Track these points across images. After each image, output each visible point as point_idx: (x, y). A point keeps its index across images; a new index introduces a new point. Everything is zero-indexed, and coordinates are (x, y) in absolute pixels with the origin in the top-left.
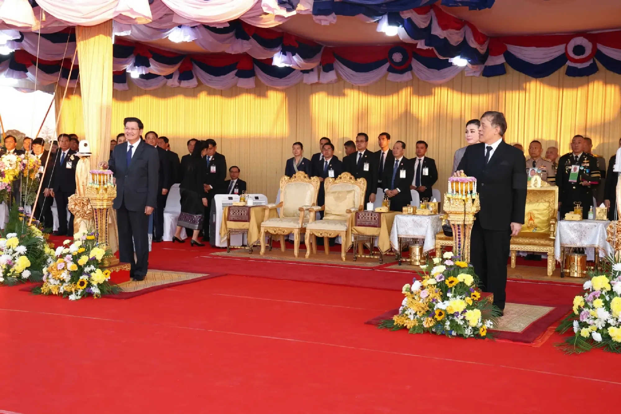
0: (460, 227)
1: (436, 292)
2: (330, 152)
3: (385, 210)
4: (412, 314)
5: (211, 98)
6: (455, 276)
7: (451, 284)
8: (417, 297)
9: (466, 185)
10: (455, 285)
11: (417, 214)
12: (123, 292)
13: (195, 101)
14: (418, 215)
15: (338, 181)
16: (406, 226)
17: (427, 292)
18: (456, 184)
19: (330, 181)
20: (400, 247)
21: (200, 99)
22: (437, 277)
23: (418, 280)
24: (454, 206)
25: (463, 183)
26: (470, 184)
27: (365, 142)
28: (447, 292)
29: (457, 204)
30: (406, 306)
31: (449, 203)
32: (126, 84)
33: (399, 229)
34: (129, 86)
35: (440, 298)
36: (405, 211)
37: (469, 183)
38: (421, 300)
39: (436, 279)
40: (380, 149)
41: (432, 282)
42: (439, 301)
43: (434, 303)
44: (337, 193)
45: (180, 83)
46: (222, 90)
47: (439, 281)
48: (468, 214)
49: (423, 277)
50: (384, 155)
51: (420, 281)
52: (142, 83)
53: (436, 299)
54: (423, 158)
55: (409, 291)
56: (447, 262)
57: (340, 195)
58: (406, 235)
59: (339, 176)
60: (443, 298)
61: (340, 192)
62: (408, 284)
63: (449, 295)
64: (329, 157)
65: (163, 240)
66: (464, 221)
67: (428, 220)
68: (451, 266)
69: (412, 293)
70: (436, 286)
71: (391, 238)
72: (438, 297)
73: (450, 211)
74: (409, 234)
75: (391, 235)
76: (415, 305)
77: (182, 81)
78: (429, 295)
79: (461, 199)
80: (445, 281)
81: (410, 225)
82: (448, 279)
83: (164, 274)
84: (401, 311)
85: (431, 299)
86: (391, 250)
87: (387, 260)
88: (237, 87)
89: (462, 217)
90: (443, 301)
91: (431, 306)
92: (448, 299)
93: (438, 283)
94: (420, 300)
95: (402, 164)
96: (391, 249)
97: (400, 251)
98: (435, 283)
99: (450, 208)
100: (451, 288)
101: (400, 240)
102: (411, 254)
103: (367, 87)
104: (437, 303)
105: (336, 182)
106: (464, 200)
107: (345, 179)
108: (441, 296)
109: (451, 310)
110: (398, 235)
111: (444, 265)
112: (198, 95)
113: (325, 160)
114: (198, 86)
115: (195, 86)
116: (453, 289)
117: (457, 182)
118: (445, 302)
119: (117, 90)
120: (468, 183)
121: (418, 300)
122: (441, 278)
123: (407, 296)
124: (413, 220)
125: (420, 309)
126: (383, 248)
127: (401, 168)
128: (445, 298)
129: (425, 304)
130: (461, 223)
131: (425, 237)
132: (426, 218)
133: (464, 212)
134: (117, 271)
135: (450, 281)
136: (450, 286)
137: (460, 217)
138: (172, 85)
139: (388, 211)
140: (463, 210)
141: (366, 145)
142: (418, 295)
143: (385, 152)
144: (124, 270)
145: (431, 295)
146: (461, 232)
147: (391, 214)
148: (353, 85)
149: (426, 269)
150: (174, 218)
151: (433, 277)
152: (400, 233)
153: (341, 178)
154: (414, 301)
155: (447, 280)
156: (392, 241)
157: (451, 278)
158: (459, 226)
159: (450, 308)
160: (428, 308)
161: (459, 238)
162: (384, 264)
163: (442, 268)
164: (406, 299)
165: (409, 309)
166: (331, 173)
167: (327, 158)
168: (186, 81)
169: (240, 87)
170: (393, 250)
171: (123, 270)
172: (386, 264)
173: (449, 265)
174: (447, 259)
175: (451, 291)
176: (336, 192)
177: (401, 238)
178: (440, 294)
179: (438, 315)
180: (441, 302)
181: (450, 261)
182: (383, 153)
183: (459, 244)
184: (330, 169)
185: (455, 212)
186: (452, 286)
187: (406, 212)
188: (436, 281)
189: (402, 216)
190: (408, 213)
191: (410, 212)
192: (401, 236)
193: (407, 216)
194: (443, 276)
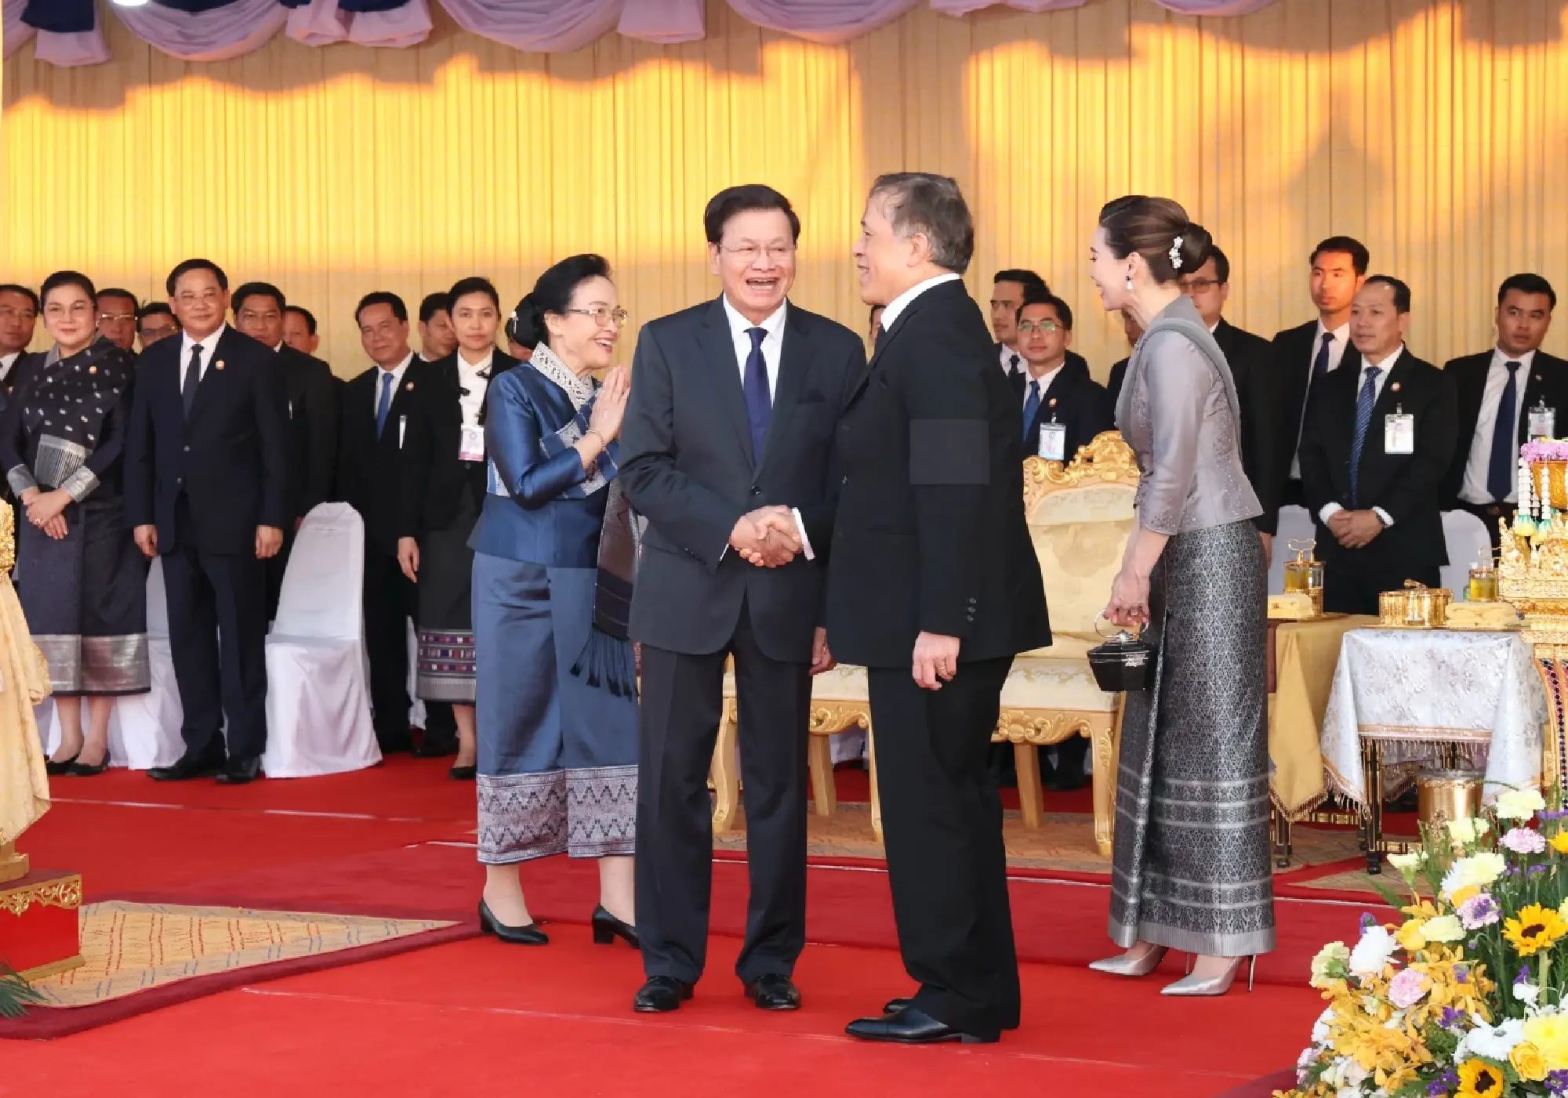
1: (1461, 979)
2: (1051, 334)
3: (1296, 607)
4: (1355, 1082)
5: (499, 87)
6: (1551, 902)
7: (1529, 940)
8: (1375, 1002)
10: (1550, 944)
11: (1449, 624)
12: (46, 1008)
13: (426, 101)
14: (1453, 630)
15: (1075, 473)
16: (1399, 682)
17: (1421, 978)
18: (1552, 475)
19: (1041, 477)
20: (1372, 784)
21: (446, 91)
22: (1465, 908)
23: (1380, 922)
24: (1546, 574)
27: (1214, 286)
28: (1513, 977)
29: (1557, 567)
30: (1327, 1048)
31: (1522, 564)
32: (93, 38)
33: (1366, 700)
34: (108, 45)
35: (1483, 1008)
36: (1393, 612)
38: (1397, 1016)
39: (1460, 918)
40: (1314, 314)
41: (1444, 929)
42: (1477, 1019)
43: (1453, 1029)
44: (1071, 530)
45: (346, 23)
46: (547, 56)
47: (1476, 925)
49: (1405, 909)
50: (1332, 345)
51: (1390, 925)
52: (169, 30)
53: (1462, 1012)
54: (1526, 360)
55: (1341, 976)
56: (1513, 840)
57: (1088, 542)
58: (1399, 729)
59: (1082, 450)
60: (1498, 1007)
61: (1086, 527)
62: (1339, 944)
63: (1523, 991)
64: (1046, 363)
65: (260, 774)
67: (1502, 654)
68: (1534, 858)
69: (1353, 984)
70: (1460, 949)
71: (1326, 744)
72: (1469, 999)
73: (1527, 600)
74: (1412, 721)
75: (1329, 729)
76: (1365, 1036)
77: (359, 16)
78: (1429, 993)
80: (1501, 923)
81: (1420, 675)
82: (1516, 917)
83: (244, 922)
84: (1306, 1067)
85: (1440, 1011)
86: (1330, 802)
87: (1311, 850)
88: (619, 36)
90: (1496, 1022)
91: (1442, 1046)
92: (1517, 1009)
93: (1471, 934)
94: (1389, 1016)
95: (1396, 386)
96: (1331, 796)
97: (1374, 806)
98: (1460, 935)
99: (1529, 586)
100: (1536, 958)
101: (1370, 756)
102: (1426, 819)
103: (1241, 17)
104: (1467, 1029)
105: (1067, 478)
107: (1112, 464)
108: (1490, 996)
109: (1534, 1060)
110: (1360, 727)
111: (1495, 848)
112: (439, 75)
113: (1029, 378)
114: (433, 37)
115: (421, 39)
116: (1545, 963)
118: (1508, 1024)
119: (51, 66)
121: (1382, 1014)
122: (1481, 911)
123: (1333, 998)
124: (1431, 655)
125: (1389, 1056)
126: (1290, 790)
127: (1388, 404)
128: (1504, 1008)
129: (1413, 1033)
131: (1489, 734)
132: (1489, 642)
134: (18, 910)
135: (1527, 923)
136: (1525, 948)
138: (312, 35)
139: (1312, 613)
141: (1221, 298)
142: (1380, 993)
143: (1336, 333)
144: (50, 907)
145: (1440, 996)
147: (1328, 628)
148: (1168, 12)
149: (1419, 874)
150: (316, 667)
151: (1449, 909)
152: (1370, 719)
153: (1090, 460)
154: (1361, 1023)
155: (1510, 923)
156: (1331, 758)
157: (1532, 914)
159: (1530, 1052)
160: (1427, 1057)
162: (1296, 866)
163: (1492, 866)
164: (1327, 1015)
165: (1338, 1060)
166: (1052, 439)
167: (1039, 369)
168: (374, 16)
169: (633, 41)
170: (1337, 799)
171: (45, 903)
172: (1308, 867)
173: (1523, 850)
174: (1515, 823)
175: (1535, 974)
176: (1065, 527)
177: (1374, 742)
178: (1480, 990)
179: (1472, 1085)
180: (1485, 1025)
181: (1527, 831)
182: (1328, 337)
184: (1048, 421)
185: (1552, 606)
186: (1533, 950)
187: (1399, 619)
188: (1462, 926)
189: (1377, 636)
190: (1409, 622)
191: (1417, 619)
192: (1374, 730)
193: (1400, 633)
194: (1493, 903)
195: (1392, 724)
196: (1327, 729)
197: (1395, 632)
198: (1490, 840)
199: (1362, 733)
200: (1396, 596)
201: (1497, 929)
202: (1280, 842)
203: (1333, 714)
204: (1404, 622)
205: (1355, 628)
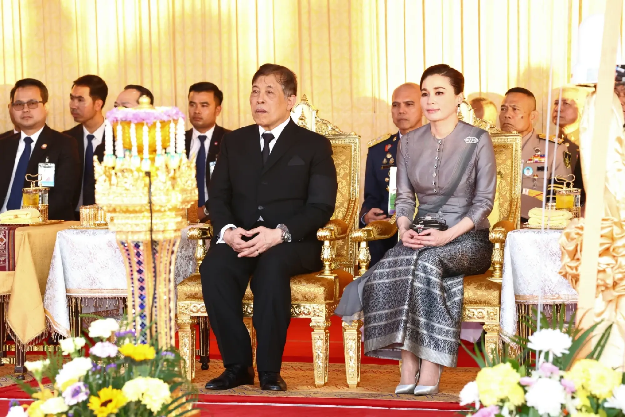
0: (141, 248)
3: (29, 216)
6: (118, 385)
7: (103, 408)
9: (153, 132)
10: (116, 410)
16: (91, 261)
18: (124, 128)
20: (75, 326)
22: (67, 393)
24: (120, 191)
25: (142, 124)
26: (162, 127)
29: (128, 186)
33: (70, 273)
36: (88, 218)
37: (159, 125)
39: (65, 399)
47: (74, 402)
48: (159, 211)
56: (98, 349)
66: (151, 230)
68: (110, 360)
71: (47, 302)
74: (99, 285)
75: (49, 292)
79: (139, 170)
80: (88, 400)
82: (97, 396)
89: (143, 221)
93: (70, 407)
96: (50, 334)
99: (111, 197)
101: (75, 305)
106: (148, 174)
110: (67, 291)
111: (87, 355)
117: (126, 122)
120: (154, 124)
122: (76, 393)
130: (144, 237)
133: (148, 208)
135: (104, 399)
136: (102, 413)
137: (138, 222)
140: (145, 201)
146: (145, 263)
147: (49, 229)
149: (43, 373)
151: (59, 393)
152: (73, 285)
155: (93, 399)
156: (50, 310)
157: (106, 393)
158: (137, 246)
161: (141, 280)
163: (84, 365)
173: (104, 355)
174: (101, 340)
177: (76, 299)
181: (107, 343)
183: (142, 297)
185: (124, 209)
186: (106, 415)
187: (92, 222)
188: (65, 403)
189: (77, 233)
190: (98, 224)
191: (103, 222)
192: (76, 293)
193: (91, 231)
194: (83, 389)
195: (87, 288)
196: (47, 292)
197: (89, 231)
198: (84, 350)
199: (69, 294)
200: (90, 208)
201: (85, 403)
202: (19, 364)
203: (51, 283)
204: (94, 224)
205: (64, 229)
